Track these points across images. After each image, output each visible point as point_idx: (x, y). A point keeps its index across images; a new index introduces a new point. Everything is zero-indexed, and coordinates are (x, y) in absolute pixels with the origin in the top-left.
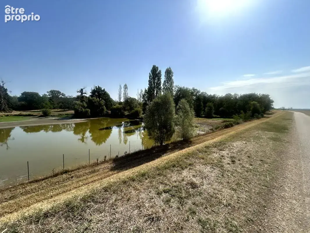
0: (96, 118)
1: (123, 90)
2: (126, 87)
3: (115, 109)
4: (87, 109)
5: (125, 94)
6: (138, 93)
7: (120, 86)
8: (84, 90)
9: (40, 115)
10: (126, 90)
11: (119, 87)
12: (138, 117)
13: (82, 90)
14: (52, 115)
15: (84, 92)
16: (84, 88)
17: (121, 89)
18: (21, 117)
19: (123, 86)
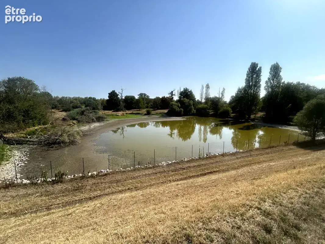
0: (188, 117)
1: (204, 90)
2: (208, 87)
3: (200, 108)
4: (181, 109)
5: (206, 93)
6: (219, 92)
7: (203, 86)
8: (173, 92)
9: (144, 114)
10: (208, 89)
11: (201, 87)
12: (229, 116)
13: (172, 92)
14: (153, 113)
15: (173, 94)
16: (174, 91)
17: (203, 88)
18: (133, 115)
19: (205, 86)
